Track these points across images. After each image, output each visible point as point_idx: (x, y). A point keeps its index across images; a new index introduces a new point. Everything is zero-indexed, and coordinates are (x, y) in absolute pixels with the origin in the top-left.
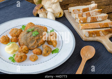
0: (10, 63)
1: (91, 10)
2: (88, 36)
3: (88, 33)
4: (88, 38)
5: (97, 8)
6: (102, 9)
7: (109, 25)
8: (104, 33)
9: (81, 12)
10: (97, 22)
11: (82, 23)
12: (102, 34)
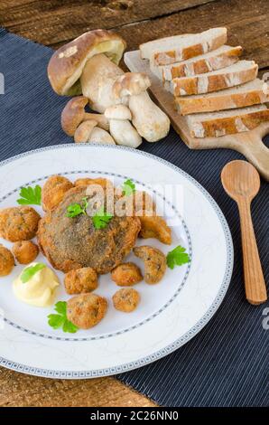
0: (67, 339)
1: (209, 51)
2: (203, 136)
3: (201, 127)
4: (202, 141)
5: (225, 41)
6: (239, 47)
7: (261, 97)
8: (248, 122)
9: (180, 58)
10: (228, 89)
11: (184, 96)
12: (242, 127)
